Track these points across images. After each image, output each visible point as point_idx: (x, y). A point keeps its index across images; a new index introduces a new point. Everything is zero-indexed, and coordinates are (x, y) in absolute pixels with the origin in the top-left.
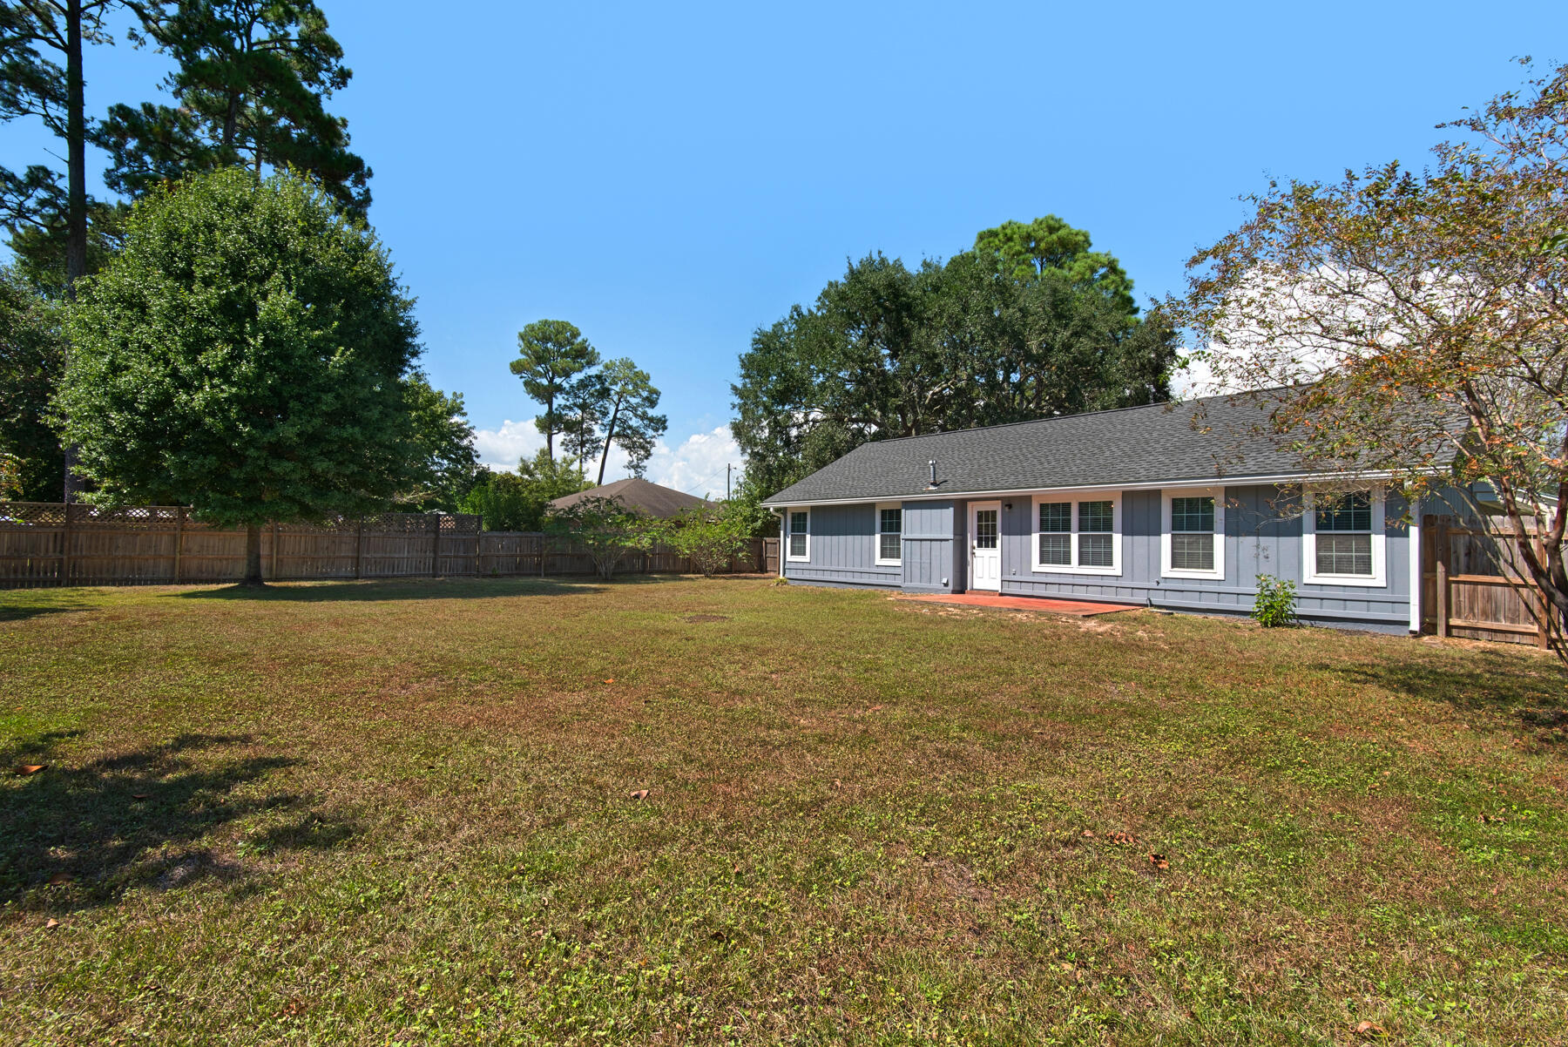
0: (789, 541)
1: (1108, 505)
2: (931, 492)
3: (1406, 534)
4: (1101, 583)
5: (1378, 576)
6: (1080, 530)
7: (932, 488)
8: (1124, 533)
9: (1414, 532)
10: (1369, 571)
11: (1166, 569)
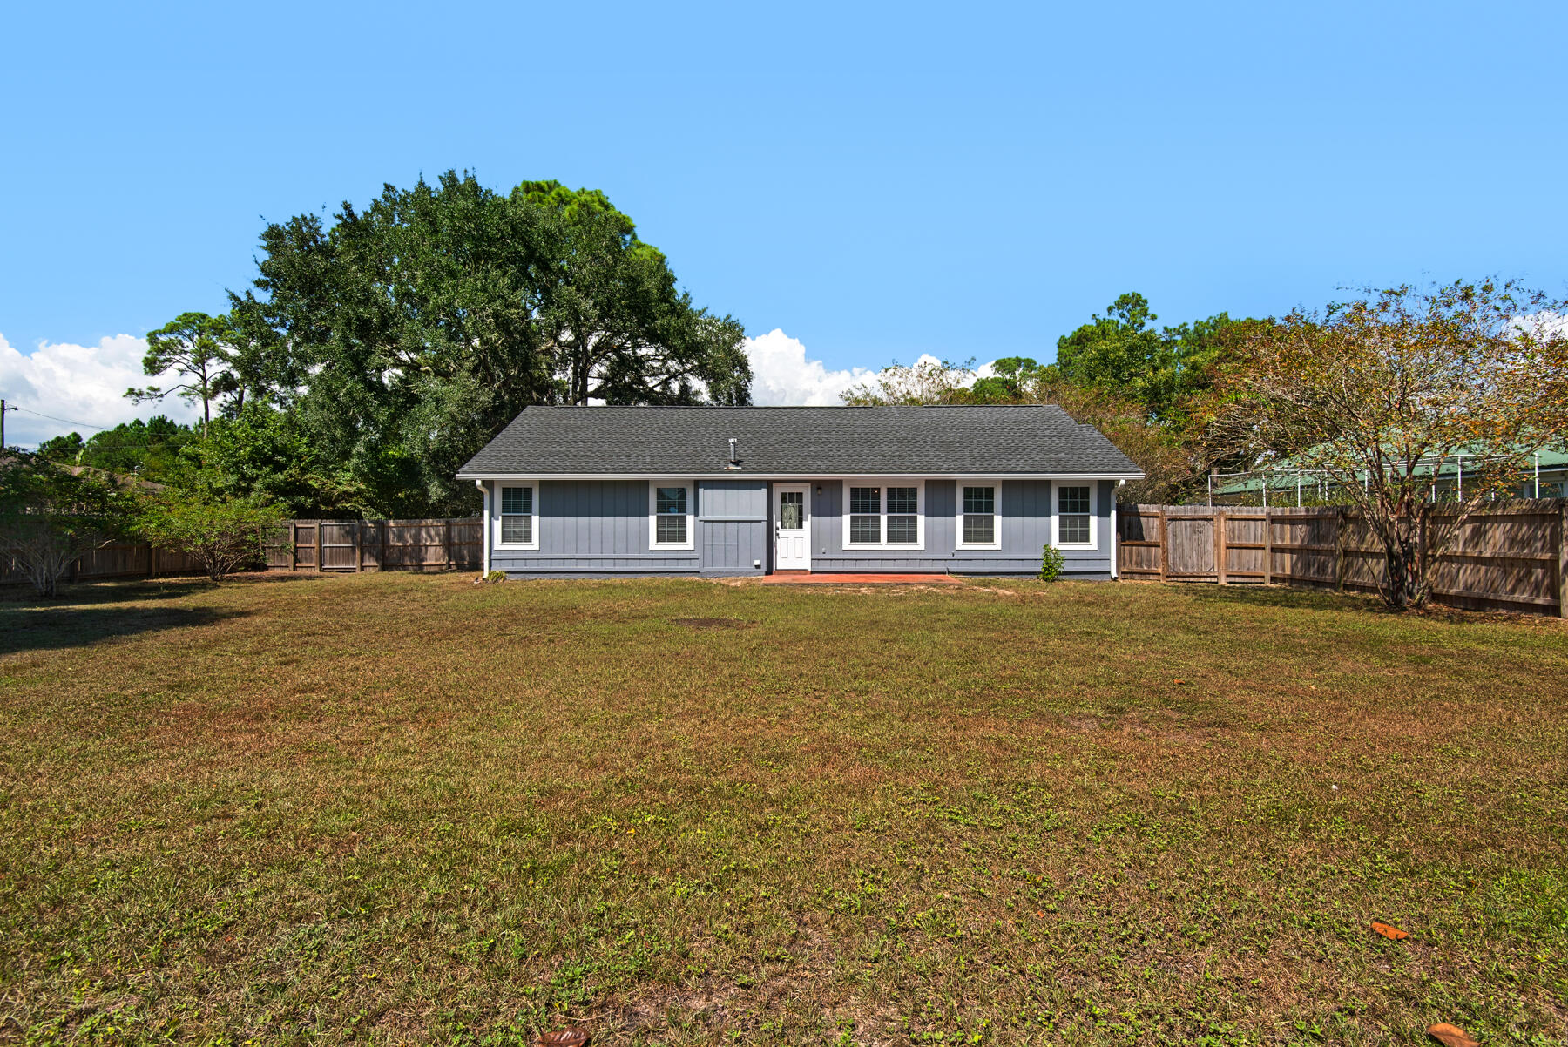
0: (498, 525)
1: (913, 492)
2: (731, 471)
3: (1108, 515)
4: (908, 557)
5: (1093, 544)
6: (888, 512)
7: (732, 467)
8: (927, 515)
9: (1113, 514)
10: (1087, 540)
11: (960, 543)
